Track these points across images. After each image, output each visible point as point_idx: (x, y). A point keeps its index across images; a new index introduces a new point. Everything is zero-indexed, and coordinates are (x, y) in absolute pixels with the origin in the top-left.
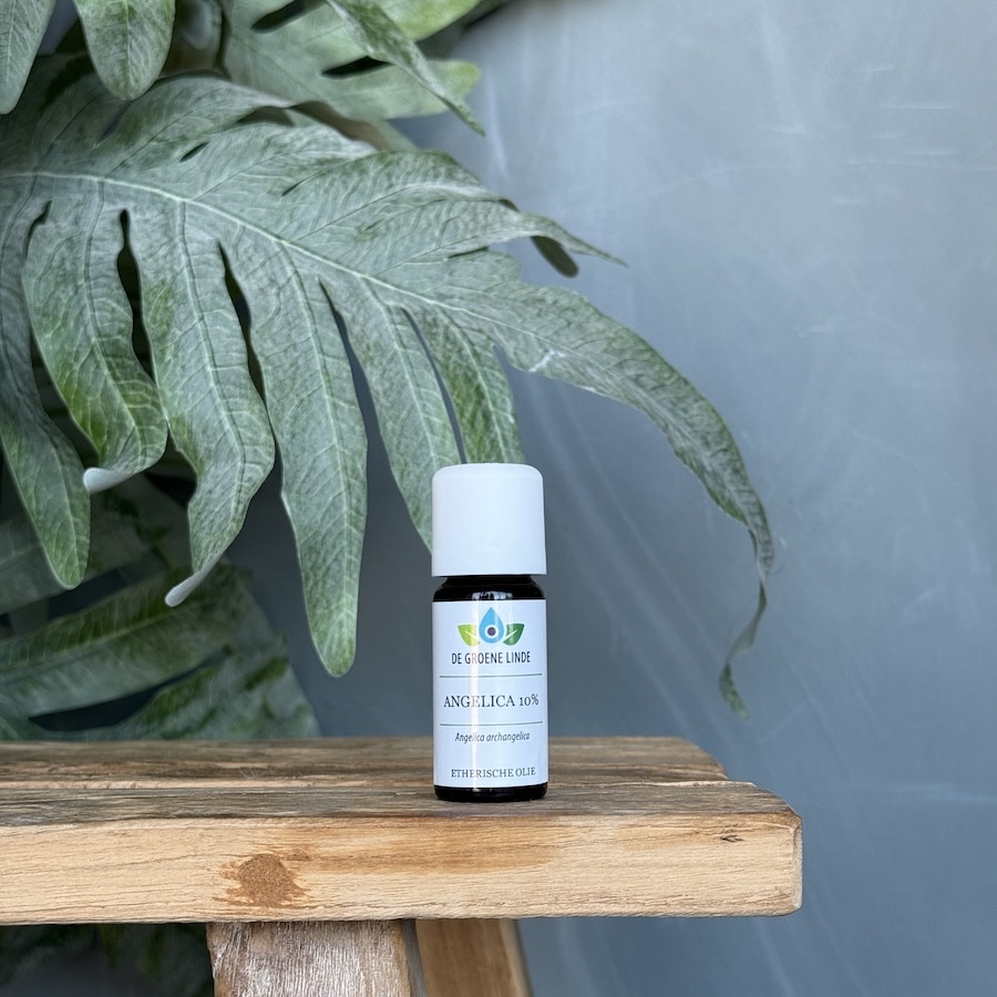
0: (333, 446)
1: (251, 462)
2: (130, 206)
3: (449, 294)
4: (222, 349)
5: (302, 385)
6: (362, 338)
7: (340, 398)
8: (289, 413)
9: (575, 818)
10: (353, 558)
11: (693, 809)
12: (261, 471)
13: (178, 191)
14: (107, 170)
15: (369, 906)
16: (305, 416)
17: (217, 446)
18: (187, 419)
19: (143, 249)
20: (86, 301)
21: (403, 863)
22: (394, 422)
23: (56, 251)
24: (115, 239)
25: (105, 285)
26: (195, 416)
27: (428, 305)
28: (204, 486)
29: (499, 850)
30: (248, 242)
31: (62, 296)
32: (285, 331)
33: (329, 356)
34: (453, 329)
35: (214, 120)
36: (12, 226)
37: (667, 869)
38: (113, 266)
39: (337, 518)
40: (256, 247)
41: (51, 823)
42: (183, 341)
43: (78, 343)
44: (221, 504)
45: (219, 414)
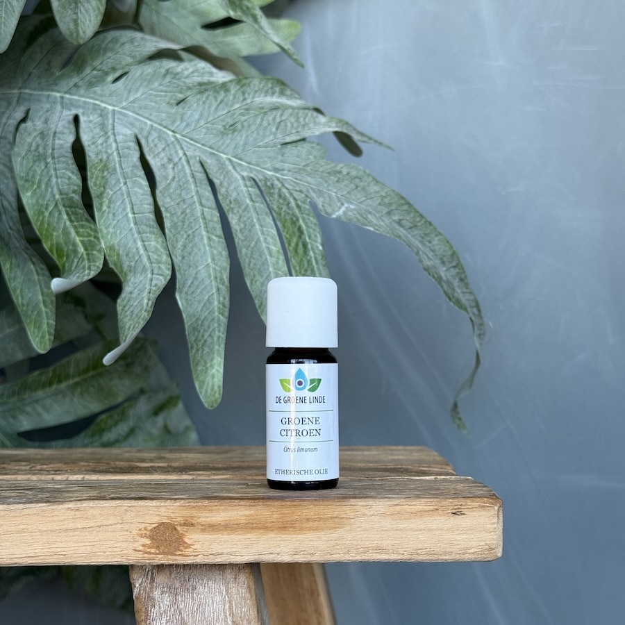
0: (208, 264)
1: (157, 275)
2: (80, 112)
3: (281, 168)
4: (138, 203)
5: (188, 225)
6: (227, 196)
7: (213, 234)
8: (181, 243)
9: (360, 500)
10: (221, 335)
11: (434, 494)
12: (163, 280)
13: (110, 102)
14: (65, 89)
15: (231, 555)
16: (191, 245)
17: (135, 264)
18: (116, 247)
19: (89, 139)
20: (52, 172)
21: (253, 528)
22: (247, 249)
23: (33, 140)
24: (71, 133)
25: (64, 162)
26: (121, 245)
27: (268, 175)
28: (127, 289)
29: (313, 520)
30: (155, 135)
31: (37, 169)
32: (178, 192)
33: (205, 207)
34: (284, 190)
35: (133, 57)
36: (5, 124)
37: (418, 532)
38: (70, 150)
39: (210, 310)
40: (160, 138)
41: (31, 502)
42: (114, 198)
43: (47, 199)
44: (138, 301)
45: (136, 244)
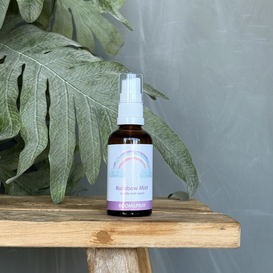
0: (66, 144)
1: (40, 145)
2: (26, 63)
3: (110, 105)
4: (40, 111)
5: (61, 125)
6: (81, 116)
7: (71, 131)
8: (55, 133)
10: (66, 176)
11: (213, 221)
12: (42, 148)
13: (41, 62)
14: (23, 52)
16: (60, 134)
17: (32, 137)
18: (26, 128)
19: (26, 77)
20: (7, 87)
22: (84, 142)
23: (2, 71)
24: (19, 71)
25: (13, 84)
26: (28, 128)
27: (103, 107)
28: (26, 148)
30: (57, 81)
31: (1, 84)
32: (60, 109)
33: (70, 118)
34: (108, 116)
35: (56, 45)
37: (206, 236)
38: (17, 79)
39: (63, 164)
40: (58, 83)
42: (30, 106)
43: (1, 98)
44: (29, 155)
45: (35, 129)
